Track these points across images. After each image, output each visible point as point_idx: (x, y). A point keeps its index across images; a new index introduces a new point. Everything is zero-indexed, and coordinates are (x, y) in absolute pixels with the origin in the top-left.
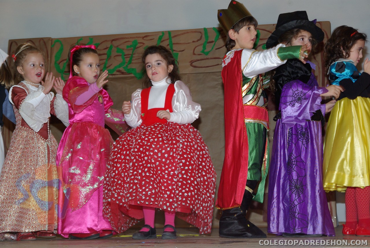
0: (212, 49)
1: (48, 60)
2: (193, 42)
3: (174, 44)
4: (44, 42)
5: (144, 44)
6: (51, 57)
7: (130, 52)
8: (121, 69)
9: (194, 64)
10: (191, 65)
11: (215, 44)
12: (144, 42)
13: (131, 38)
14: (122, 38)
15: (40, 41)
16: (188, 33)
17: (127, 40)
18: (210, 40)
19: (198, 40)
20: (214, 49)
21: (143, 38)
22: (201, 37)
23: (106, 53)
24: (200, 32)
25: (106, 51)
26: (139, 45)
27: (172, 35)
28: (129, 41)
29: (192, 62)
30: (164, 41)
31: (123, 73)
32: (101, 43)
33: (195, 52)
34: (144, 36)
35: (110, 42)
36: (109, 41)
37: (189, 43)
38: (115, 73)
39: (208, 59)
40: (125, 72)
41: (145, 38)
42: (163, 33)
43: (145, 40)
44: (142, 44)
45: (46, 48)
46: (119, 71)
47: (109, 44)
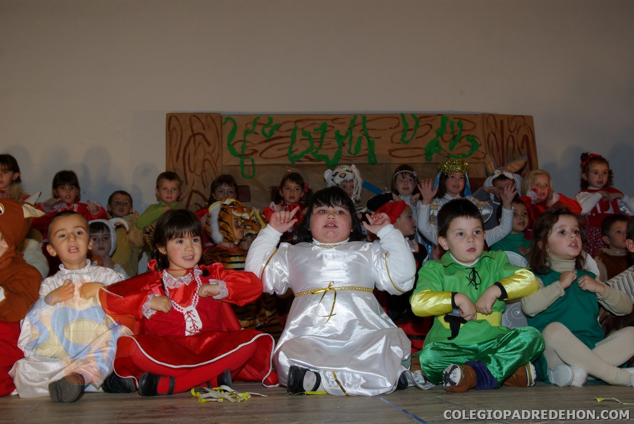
0: (413, 137)
1: (219, 140)
2: (390, 128)
3: (368, 129)
4: (213, 120)
5: (333, 127)
6: (222, 137)
7: (319, 136)
8: (309, 155)
9: (394, 153)
10: (390, 154)
11: (415, 132)
12: (333, 125)
13: (318, 119)
14: (308, 120)
15: (206, 117)
16: (383, 118)
17: (314, 122)
18: (410, 127)
19: (395, 127)
20: (415, 137)
21: (332, 120)
22: (399, 123)
23: (290, 135)
24: (398, 118)
25: (289, 134)
26: (328, 128)
27: (367, 119)
28: (315, 123)
29: (390, 151)
30: (356, 125)
31: (311, 160)
32: (283, 123)
33: (394, 141)
34: (333, 118)
35: (294, 123)
36: (292, 122)
37: (385, 129)
38: (303, 159)
39: (408, 148)
40: (313, 158)
41: (334, 121)
42: (355, 116)
43: (335, 123)
44: (331, 128)
45: (216, 125)
46: (306, 157)
47: (292, 126)
